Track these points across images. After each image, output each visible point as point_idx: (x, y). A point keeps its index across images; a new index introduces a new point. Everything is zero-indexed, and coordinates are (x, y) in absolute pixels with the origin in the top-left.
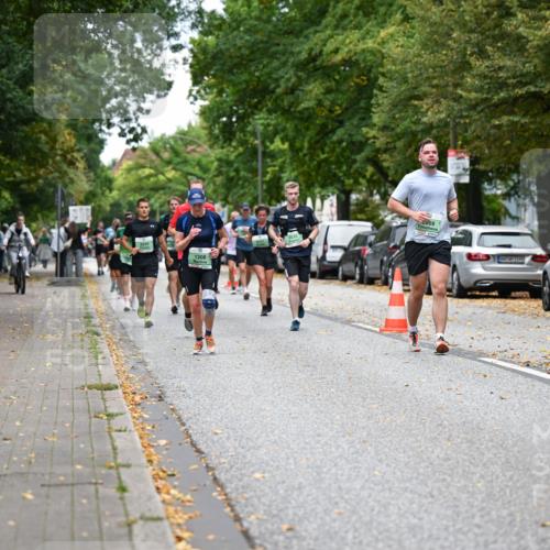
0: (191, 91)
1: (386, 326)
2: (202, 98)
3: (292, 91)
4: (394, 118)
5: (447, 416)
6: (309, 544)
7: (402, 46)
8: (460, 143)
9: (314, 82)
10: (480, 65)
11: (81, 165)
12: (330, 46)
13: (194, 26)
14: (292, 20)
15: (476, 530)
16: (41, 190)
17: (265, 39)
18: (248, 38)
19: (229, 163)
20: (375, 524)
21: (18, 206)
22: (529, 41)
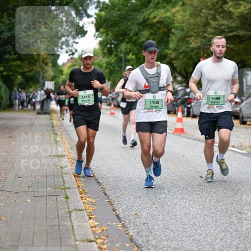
0: (95, 34)
1: (175, 131)
2: (100, 37)
3: (136, 34)
4: (178, 45)
5: (200, 168)
6: (144, 221)
7: (182, 15)
8: (205, 55)
9: (146, 30)
10: (214, 24)
11: (50, 65)
12: (152, 15)
13: (96, 8)
14: (137, 5)
15: (212, 215)
16: (34, 75)
17: (125, 13)
18: (118, 13)
19: (111, 64)
20: (171, 212)
21: (24, 82)
22: (234, 14)
